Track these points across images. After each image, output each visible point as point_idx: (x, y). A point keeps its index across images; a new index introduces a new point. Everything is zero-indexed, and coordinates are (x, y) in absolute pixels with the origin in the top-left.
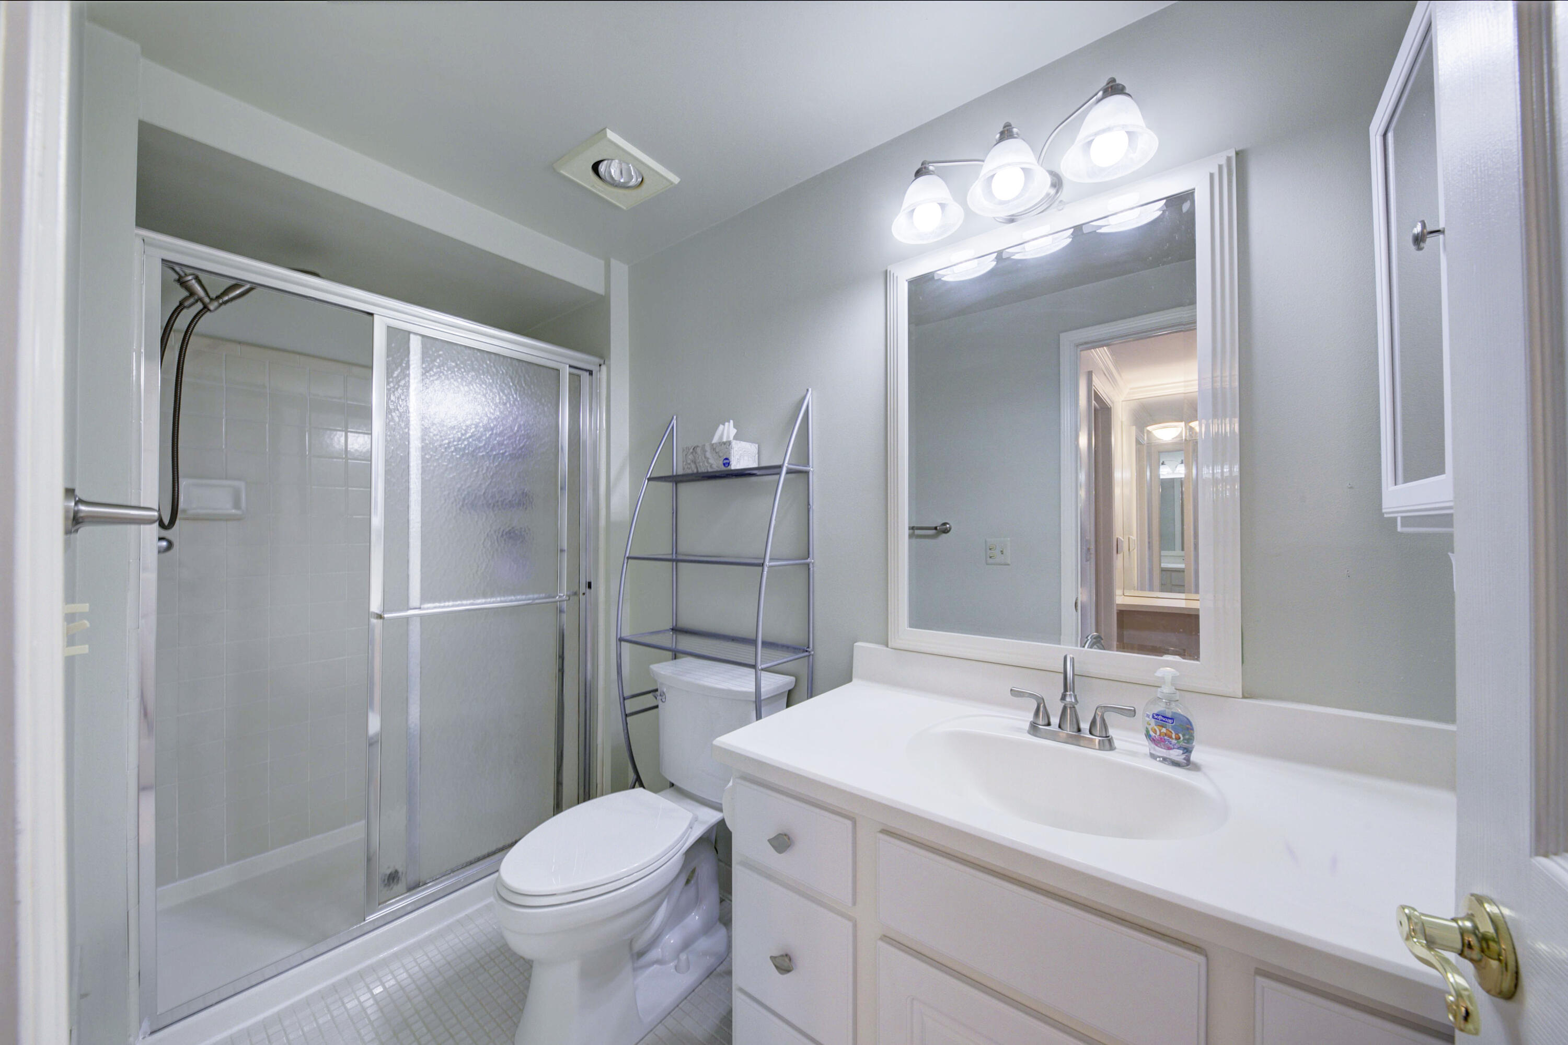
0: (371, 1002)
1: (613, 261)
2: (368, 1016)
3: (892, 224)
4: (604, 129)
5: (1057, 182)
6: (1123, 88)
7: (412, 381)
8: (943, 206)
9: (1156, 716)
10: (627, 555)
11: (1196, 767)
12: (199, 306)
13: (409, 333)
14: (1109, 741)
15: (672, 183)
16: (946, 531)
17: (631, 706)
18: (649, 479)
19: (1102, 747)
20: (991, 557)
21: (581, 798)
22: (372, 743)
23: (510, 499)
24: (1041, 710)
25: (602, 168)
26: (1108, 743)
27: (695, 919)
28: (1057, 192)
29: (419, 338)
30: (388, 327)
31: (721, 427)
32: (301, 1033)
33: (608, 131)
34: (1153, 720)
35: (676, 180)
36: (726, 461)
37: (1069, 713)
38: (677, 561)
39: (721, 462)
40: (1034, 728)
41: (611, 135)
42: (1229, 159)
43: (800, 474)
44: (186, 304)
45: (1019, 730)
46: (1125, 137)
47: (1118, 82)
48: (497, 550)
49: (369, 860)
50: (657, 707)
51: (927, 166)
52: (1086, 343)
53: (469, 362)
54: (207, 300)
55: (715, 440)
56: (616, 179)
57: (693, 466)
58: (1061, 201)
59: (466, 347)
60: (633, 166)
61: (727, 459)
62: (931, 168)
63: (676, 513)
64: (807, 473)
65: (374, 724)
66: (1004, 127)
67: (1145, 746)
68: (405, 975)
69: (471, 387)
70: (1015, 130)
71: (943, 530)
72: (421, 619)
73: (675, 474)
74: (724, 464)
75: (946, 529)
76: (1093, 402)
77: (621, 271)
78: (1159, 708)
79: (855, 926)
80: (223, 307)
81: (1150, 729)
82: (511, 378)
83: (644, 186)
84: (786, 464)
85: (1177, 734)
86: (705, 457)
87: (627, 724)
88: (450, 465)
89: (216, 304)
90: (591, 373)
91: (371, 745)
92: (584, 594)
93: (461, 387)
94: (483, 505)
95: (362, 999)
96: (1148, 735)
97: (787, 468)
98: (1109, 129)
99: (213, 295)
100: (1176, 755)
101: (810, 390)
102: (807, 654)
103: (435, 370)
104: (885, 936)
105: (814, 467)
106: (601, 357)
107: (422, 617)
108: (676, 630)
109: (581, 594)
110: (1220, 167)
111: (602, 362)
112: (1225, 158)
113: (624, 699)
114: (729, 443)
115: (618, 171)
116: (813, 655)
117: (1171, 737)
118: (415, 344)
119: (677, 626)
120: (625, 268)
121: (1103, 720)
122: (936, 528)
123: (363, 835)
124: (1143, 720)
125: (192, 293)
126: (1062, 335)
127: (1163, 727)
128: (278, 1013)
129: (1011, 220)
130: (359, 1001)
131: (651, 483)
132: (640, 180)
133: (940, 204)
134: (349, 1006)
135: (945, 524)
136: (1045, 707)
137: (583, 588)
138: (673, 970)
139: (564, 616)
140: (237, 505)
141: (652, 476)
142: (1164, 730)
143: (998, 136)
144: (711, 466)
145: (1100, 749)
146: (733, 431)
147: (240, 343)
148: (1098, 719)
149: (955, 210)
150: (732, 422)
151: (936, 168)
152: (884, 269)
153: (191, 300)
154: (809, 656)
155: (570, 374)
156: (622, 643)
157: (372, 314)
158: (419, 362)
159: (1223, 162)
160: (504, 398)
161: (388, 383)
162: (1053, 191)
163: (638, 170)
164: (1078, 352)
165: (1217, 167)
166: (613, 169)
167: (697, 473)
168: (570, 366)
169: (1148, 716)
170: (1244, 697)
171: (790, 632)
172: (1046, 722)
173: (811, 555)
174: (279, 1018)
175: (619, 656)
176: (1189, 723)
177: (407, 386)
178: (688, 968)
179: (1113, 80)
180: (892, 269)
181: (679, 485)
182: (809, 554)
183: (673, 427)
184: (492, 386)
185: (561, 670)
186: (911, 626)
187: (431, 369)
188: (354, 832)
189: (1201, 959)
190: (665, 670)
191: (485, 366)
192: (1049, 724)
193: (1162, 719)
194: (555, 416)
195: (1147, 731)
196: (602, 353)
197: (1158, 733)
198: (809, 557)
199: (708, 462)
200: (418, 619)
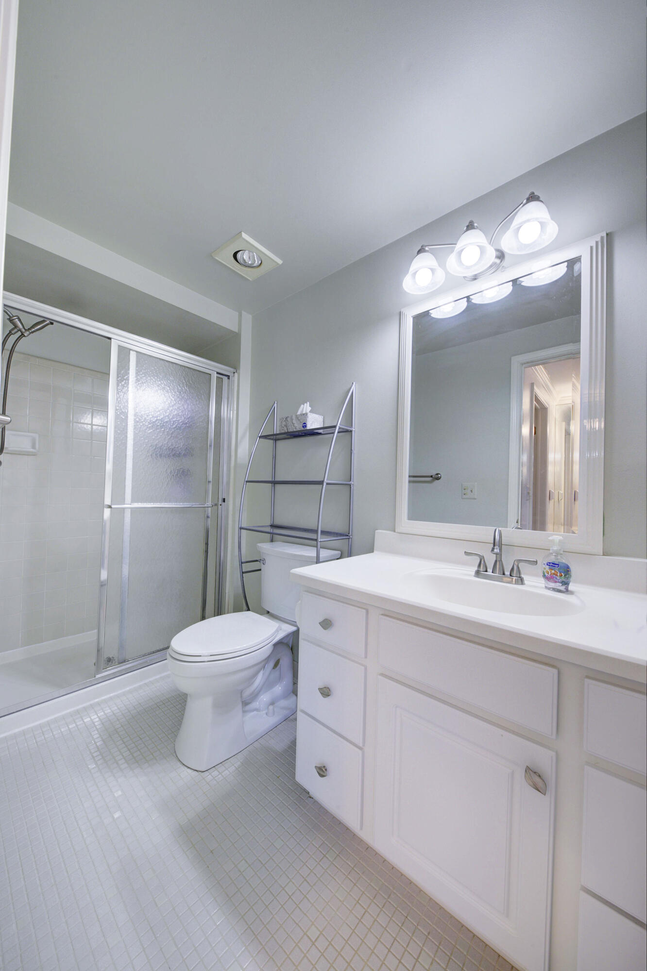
0: (97, 719)
1: (243, 313)
2: (95, 726)
3: (402, 282)
4: (241, 232)
5: (501, 255)
6: (539, 197)
7: (130, 377)
8: (433, 270)
9: (548, 564)
10: (246, 480)
11: (572, 593)
12: (19, 334)
13: (130, 350)
14: (521, 579)
15: (278, 264)
16: (438, 479)
17: (246, 567)
18: (260, 437)
19: (516, 583)
20: (465, 494)
21: (216, 613)
22: (102, 585)
23: (181, 447)
24: (482, 563)
25: (239, 256)
26: (521, 581)
27: (278, 689)
28: (501, 261)
29: (135, 352)
30: (119, 346)
31: (302, 406)
32: (60, 731)
33: (243, 233)
34: (548, 566)
35: (280, 262)
36: (304, 425)
37: (498, 565)
38: (274, 483)
39: (301, 426)
40: (478, 573)
41: (244, 235)
42: (602, 238)
43: (347, 432)
44: (13, 332)
45: (469, 575)
46: (539, 226)
47: (535, 194)
48: (173, 475)
49: (98, 651)
50: (260, 570)
51: (424, 247)
52: (528, 363)
53: (161, 368)
54: (23, 330)
55: (299, 413)
56: (246, 261)
57: (285, 428)
58: (503, 267)
59: (160, 359)
60: (256, 254)
61: (305, 423)
62: (427, 249)
63: (275, 457)
64: (351, 431)
65: (104, 575)
66: (470, 223)
67: (542, 582)
68: (116, 708)
69: (162, 382)
70: (476, 224)
71: (437, 478)
72: (131, 510)
73: (275, 433)
74: (303, 426)
75: (439, 477)
76: (534, 402)
77: (248, 318)
78: (552, 559)
79: (366, 669)
80: (32, 334)
81: (545, 572)
82: (184, 378)
83: (262, 266)
84: (338, 425)
85: (560, 573)
86: (293, 423)
87: (243, 577)
88: (150, 426)
89: (28, 333)
90: (228, 377)
91: (102, 586)
92: (221, 505)
93: (157, 382)
94: (166, 449)
95: (92, 718)
96: (544, 576)
97: (339, 426)
98: (528, 221)
99: (27, 328)
100: (558, 586)
101: (354, 383)
102: (348, 537)
103: (143, 371)
104: (382, 674)
105: (355, 429)
106: (235, 369)
107: (131, 508)
108: (273, 526)
109: (219, 505)
110: (597, 243)
111: (235, 371)
112: (600, 237)
113: (242, 563)
114: (306, 414)
115: (248, 257)
116: (351, 538)
117: (557, 575)
118: (133, 357)
119: (274, 523)
120: (250, 316)
121: (518, 567)
122: (432, 476)
123: (95, 638)
124: (541, 567)
125: (16, 326)
126: (513, 358)
127: (552, 570)
128: (48, 721)
129: (475, 278)
130: (91, 719)
131: (261, 439)
132: (260, 262)
133: (430, 269)
134: (85, 720)
135: (437, 474)
136: (484, 560)
137: (220, 502)
138: (265, 715)
139: (209, 520)
140: (34, 447)
141: (262, 435)
142: (553, 571)
143: (465, 228)
144: (296, 428)
145: (515, 584)
146: (309, 409)
147: (38, 357)
148: (515, 567)
149: (440, 273)
150: (308, 403)
151: (430, 249)
152: (399, 311)
153: (16, 330)
154: (349, 539)
155: (217, 377)
156: (242, 530)
157: (110, 339)
158: (135, 366)
159: (599, 239)
160: (180, 388)
161: (118, 377)
162: (498, 261)
163: (259, 256)
164: (523, 369)
165: (595, 242)
166: (245, 256)
167: (288, 432)
168: (218, 373)
169: (544, 564)
170: (604, 555)
171: (338, 526)
172: (485, 570)
173: (352, 480)
174: (48, 724)
175: (240, 538)
176: (568, 567)
177: (128, 379)
178: (274, 714)
179: (533, 193)
180: (403, 310)
181: (277, 441)
182: (351, 479)
183: (275, 408)
184: (173, 382)
185: (207, 551)
186: (409, 519)
187: (141, 371)
188: (91, 636)
189: (555, 671)
190: (266, 547)
191: (170, 370)
192: (486, 571)
193: (552, 565)
194: (208, 401)
195: (544, 573)
196: (236, 367)
197: (550, 573)
198: (350, 481)
199: (294, 426)
200: (130, 510)
